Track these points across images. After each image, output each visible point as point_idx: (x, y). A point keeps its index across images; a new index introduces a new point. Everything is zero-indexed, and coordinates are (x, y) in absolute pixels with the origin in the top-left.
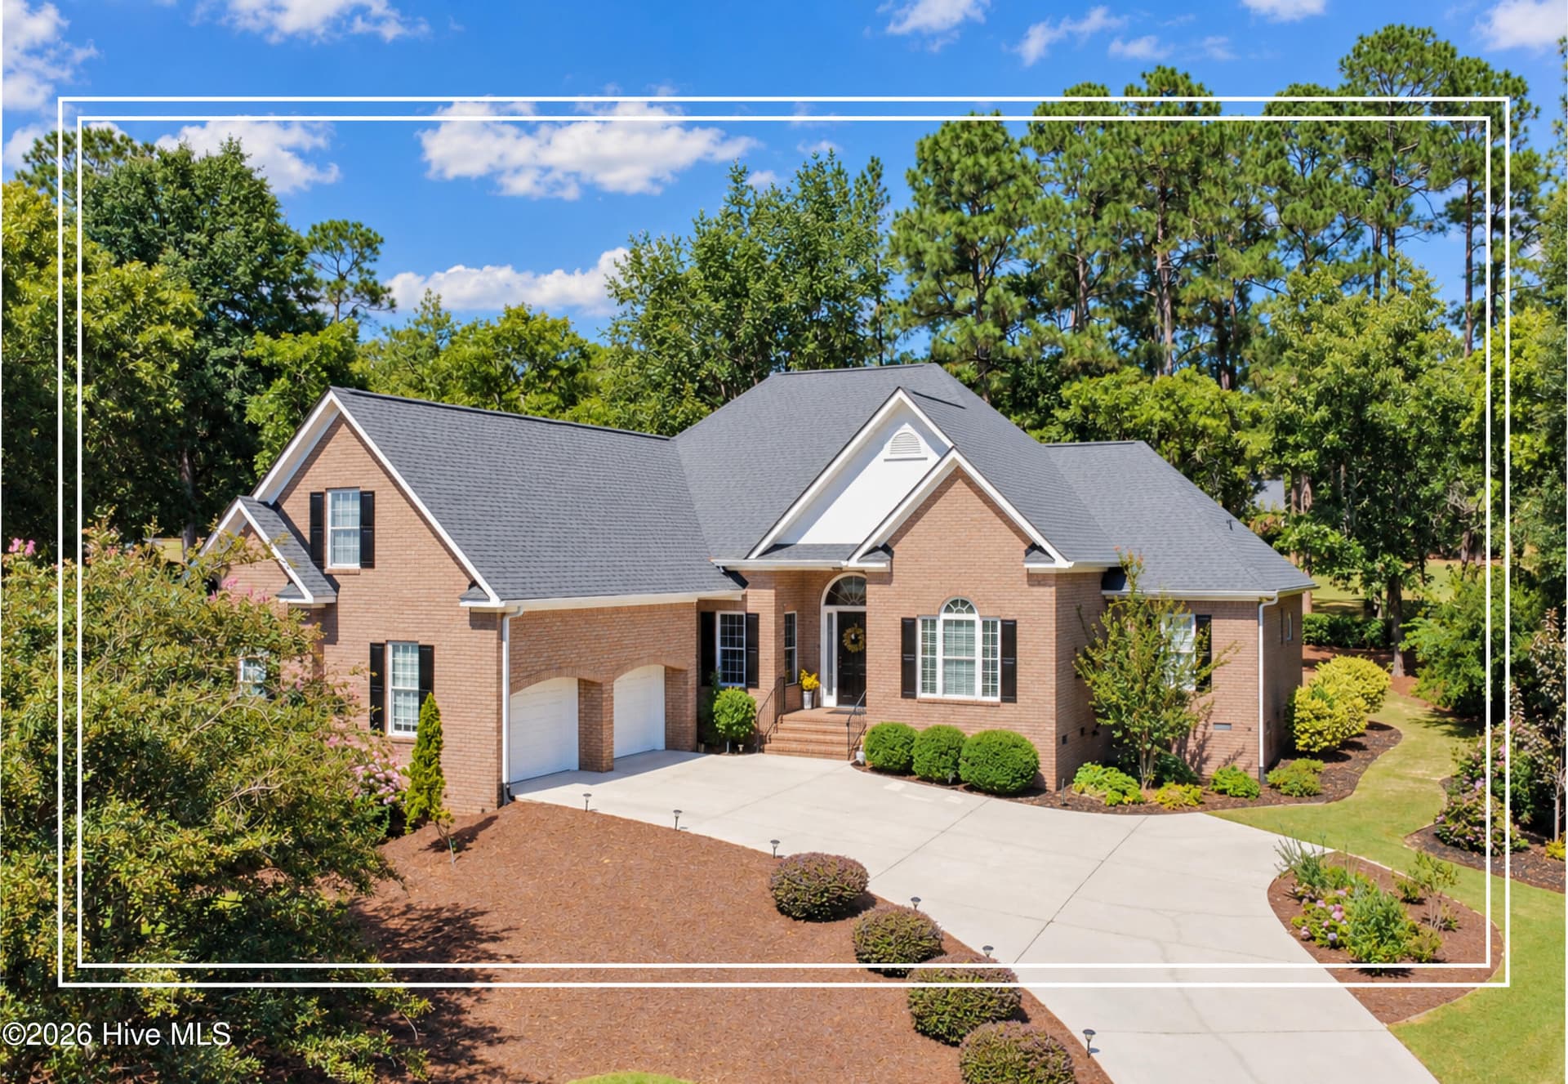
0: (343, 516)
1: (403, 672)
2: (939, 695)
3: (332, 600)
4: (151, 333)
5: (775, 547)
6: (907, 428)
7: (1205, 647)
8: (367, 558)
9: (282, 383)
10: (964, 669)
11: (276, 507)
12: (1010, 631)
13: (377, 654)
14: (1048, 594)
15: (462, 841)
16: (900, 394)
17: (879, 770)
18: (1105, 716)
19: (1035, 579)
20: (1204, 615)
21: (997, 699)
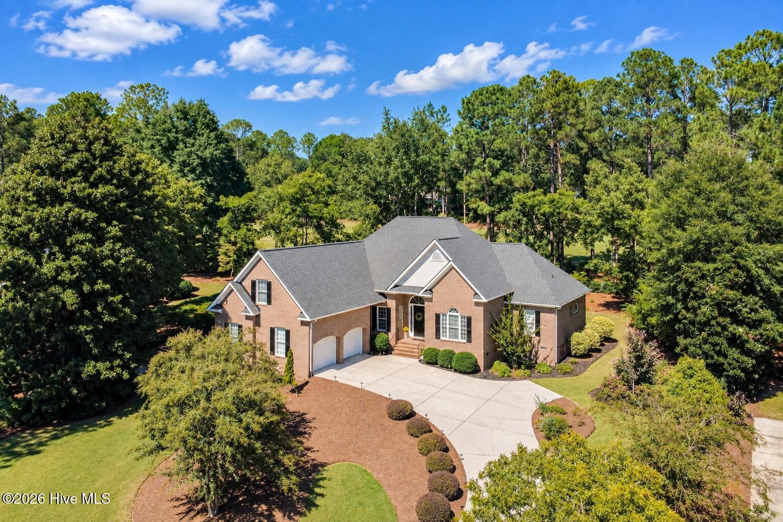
0: (261, 289)
1: (280, 337)
2: (447, 339)
3: (258, 313)
4: (189, 206)
5: (396, 286)
6: (437, 251)
7: (538, 321)
8: (269, 302)
9: (230, 214)
10: (454, 331)
11: (240, 283)
12: (469, 320)
13: (272, 331)
14: (481, 309)
15: (299, 389)
16: (435, 241)
17: (428, 363)
18: (499, 347)
19: (477, 304)
20: (538, 312)
21: (465, 341)
